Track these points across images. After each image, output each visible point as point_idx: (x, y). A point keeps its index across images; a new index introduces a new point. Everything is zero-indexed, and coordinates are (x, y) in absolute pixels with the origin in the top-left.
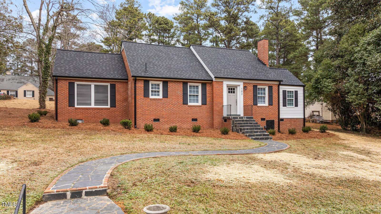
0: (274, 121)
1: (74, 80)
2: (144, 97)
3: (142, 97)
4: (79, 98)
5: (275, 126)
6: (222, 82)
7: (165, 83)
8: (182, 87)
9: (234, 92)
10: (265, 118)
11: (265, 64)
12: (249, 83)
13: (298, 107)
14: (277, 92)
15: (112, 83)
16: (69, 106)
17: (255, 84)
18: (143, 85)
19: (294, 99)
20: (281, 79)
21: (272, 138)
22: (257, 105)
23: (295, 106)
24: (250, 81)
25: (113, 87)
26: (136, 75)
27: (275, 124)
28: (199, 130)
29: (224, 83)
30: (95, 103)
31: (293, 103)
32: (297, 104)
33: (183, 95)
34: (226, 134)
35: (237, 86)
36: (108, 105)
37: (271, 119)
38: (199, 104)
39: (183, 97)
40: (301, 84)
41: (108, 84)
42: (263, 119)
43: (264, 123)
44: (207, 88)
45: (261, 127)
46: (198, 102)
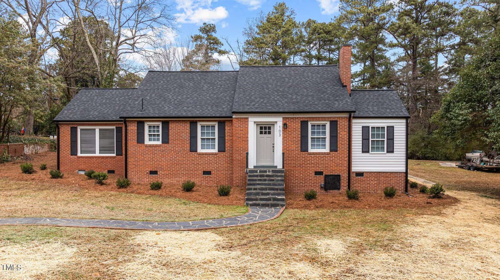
0: (339, 176)
1: (76, 124)
2: (138, 143)
3: (135, 143)
4: (83, 145)
5: (342, 184)
6: (248, 118)
7: (166, 124)
8: (188, 128)
9: (269, 133)
10: (322, 171)
11: (344, 84)
12: (293, 118)
13: (395, 152)
14: (347, 130)
15: (118, 126)
16: (72, 155)
17: (304, 119)
18: (136, 128)
19: (385, 139)
20: (353, 109)
21: (284, 205)
22: (308, 151)
23: (388, 152)
24: (295, 114)
25: (119, 130)
26: (125, 116)
27: (342, 181)
28: (192, 188)
29: (250, 119)
30: (100, 150)
31: (384, 147)
32: (392, 148)
33: (190, 139)
34: (223, 195)
35: (273, 124)
36: (114, 153)
37: (334, 173)
38: (216, 150)
39: (190, 142)
40: (401, 115)
41: (114, 127)
42: (317, 173)
43: (321, 180)
44: (227, 128)
45: (280, 187)
46: (215, 149)
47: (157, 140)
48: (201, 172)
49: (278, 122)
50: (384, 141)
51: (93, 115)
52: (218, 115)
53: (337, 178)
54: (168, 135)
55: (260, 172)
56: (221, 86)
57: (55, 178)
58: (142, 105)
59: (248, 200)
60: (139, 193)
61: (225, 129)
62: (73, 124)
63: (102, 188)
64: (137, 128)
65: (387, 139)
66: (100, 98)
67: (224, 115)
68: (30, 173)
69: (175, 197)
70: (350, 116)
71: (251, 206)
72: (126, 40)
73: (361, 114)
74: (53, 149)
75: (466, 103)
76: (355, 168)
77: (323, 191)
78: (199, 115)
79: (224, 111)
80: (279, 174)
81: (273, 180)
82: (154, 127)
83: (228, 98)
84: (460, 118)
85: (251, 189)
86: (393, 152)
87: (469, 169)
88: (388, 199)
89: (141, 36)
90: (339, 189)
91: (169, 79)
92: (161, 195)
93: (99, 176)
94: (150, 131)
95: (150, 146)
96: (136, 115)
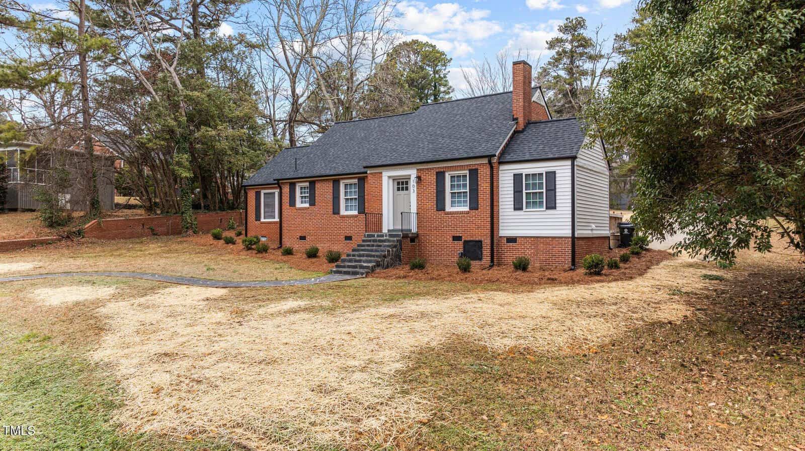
0: (481, 241)
2: (290, 206)
4: (266, 210)
5: (485, 253)
6: (381, 173)
7: (312, 184)
8: (331, 188)
9: (406, 189)
10: (461, 235)
12: (428, 169)
13: (557, 209)
14: (489, 180)
16: (256, 220)
17: (440, 170)
18: (288, 190)
19: (544, 190)
21: (364, 274)
22: (444, 211)
23: (547, 208)
24: (430, 164)
26: (279, 177)
27: (484, 248)
28: (316, 254)
29: (384, 174)
31: (542, 202)
32: (554, 202)
33: (333, 200)
34: (330, 262)
35: (409, 177)
37: (474, 238)
38: (357, 212)
39: (333, 203)
40: (567, 154)
42: (455, 238)
43: (459, 247)
44: (365, 186)
46: (355, 210)
47: (306, 203)
48: (343, 237)
49: (412, 175)
50: (542, 192)
52: (356, 171)
53: (479, 244)
54: (314, 197)
55: (378, 236)
57: (228, 244)
59: (337, 266)
61: (363, 187)
62: (258, 188)
64: (290, 191)
65: (547, 190)
67: (360, 170)
68: (217, 240)
70: (490, 161)
71: (334, 273)
73: (515, 158)
76: (505, 231)
78: (342, 172)
81: (380, 246)
82: (304, 188)
85: (350, 255)
86: (554, 208)
90: (481, 259)
94: (300, 193)
95: (301, 209)
96: (288, 176)
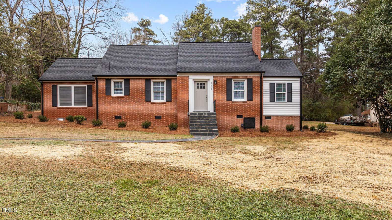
0: (254, 118)
1: (57, 83)
2: (106, 95)
3: (104, 95)
4: (62, 99)
5: (256, 124)
6: (188, 77)
7: (127, 81)
8: (144, 84)
9: (204, 88)
10: (242, 115)
12: (221, 77)
13: (292, 102)
14: (259, 85)
15: (89, 84)
16: (53, 106)
17: (229, 78)
19: (286, 92)
20: (264, 70)
21: (218, 134)
22: (232, 101)
23: (288, 101)
24: (222, 74)
25: (90, 88)
26: (96, 75)
27: (256, 122)
28: (149, 126)
29: (190, 77)
30: (75, 103)
31: (285, 98)
32: (291, 99)
33: (146, 92)
34: (173, 130)
35: (207, 81)
36: (86, 105)
37: (250, 116)
38: (165, 101)
39: (146, 94)
40: (297, 75)
41: (86, 85)
42: (239, 117)
43: (241, 121)
44: (173, 84)
45: (214, 123)
46: (164, 99)
47: (121, 93)
48: (154, 117)
49: (210, 80)
50: (285, 93)
51: (69, 76)
52: (166, 74)
53: (253, 119)
54: (129, 89)
55: (198, 114)
56: (166, 55)
57: (43, 121)
58: (109, 67)
59: (191, 131)
60: (110, 129)
61: (171, 85)
62: (54, 83)
63: (81, 126)
64: (106, 84)
66: (73, 65)
67: (170, 74)
68: (22, 119)
69: (138, 131)
70: (261, 75)
71: (194, 135)
72: (88, 25)
73: (269, 75)
74: (30, 109)
75: (341, 67)
76: (265, 113)
77: (243, 129)
78: (152, 74)
79: (171, 71)
80: (212, 115)
81: (208, 119)
82: (118, 83)
83: (172, 63)
84: (337, 77)
85: (193, 125)
86: (291, 101)
87: (343, 124)
88: (289, 132)
89: (100, 21)
90: (254, 128)
91: (126, 50)
92: (127, 130)
93: (78, 118)
94: (115, 86)
95: (116, 97)
96: (104, 74)
